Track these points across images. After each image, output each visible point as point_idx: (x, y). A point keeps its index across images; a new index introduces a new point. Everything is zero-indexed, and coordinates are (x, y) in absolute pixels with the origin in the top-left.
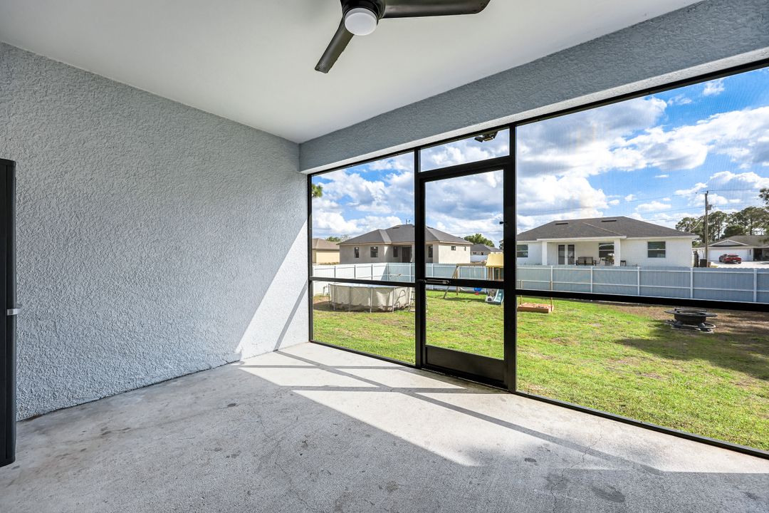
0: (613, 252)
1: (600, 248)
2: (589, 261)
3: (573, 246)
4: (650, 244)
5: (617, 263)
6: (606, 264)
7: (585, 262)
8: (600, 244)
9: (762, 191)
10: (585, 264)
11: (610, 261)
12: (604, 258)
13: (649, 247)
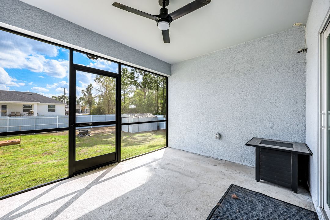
0: (31, 109)
1: (24, 107)
2: (18, 114)
3: (6, 105)
4: (49, 106)
5: (35, 115)
6: (29, 115)
7: (16, 114)
8: (24, 105)
9: (82, 91)
10: (16, 115)
11: (31, 114)
12: (28, 112)
13: (49, 108)
